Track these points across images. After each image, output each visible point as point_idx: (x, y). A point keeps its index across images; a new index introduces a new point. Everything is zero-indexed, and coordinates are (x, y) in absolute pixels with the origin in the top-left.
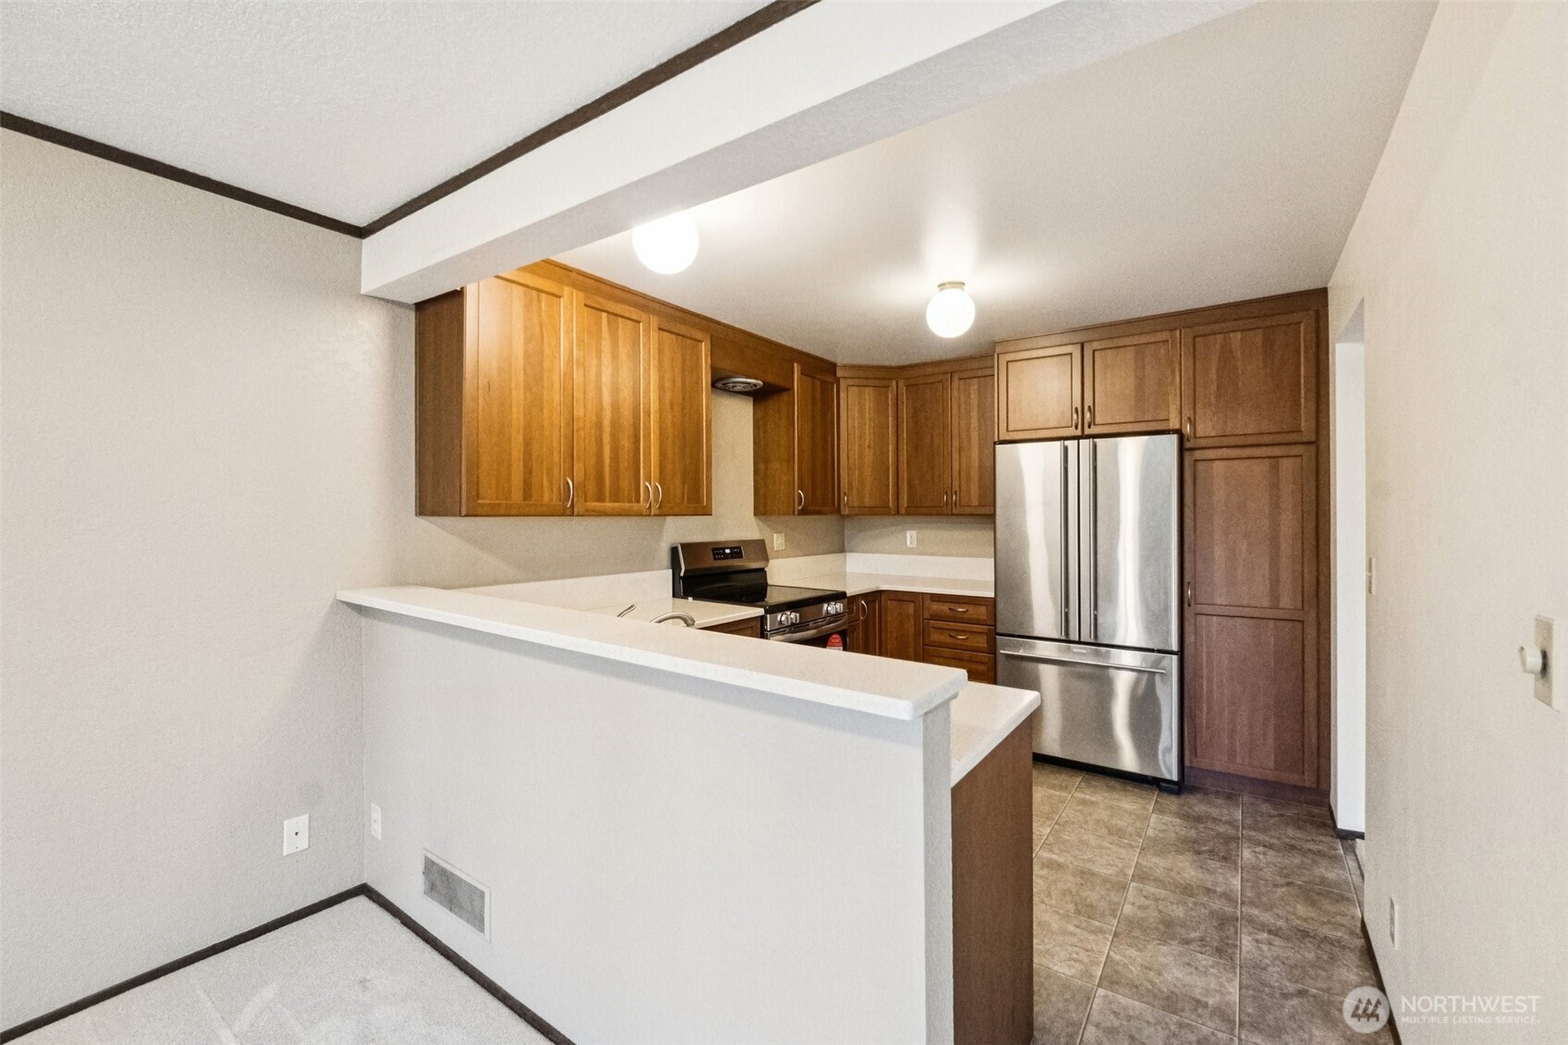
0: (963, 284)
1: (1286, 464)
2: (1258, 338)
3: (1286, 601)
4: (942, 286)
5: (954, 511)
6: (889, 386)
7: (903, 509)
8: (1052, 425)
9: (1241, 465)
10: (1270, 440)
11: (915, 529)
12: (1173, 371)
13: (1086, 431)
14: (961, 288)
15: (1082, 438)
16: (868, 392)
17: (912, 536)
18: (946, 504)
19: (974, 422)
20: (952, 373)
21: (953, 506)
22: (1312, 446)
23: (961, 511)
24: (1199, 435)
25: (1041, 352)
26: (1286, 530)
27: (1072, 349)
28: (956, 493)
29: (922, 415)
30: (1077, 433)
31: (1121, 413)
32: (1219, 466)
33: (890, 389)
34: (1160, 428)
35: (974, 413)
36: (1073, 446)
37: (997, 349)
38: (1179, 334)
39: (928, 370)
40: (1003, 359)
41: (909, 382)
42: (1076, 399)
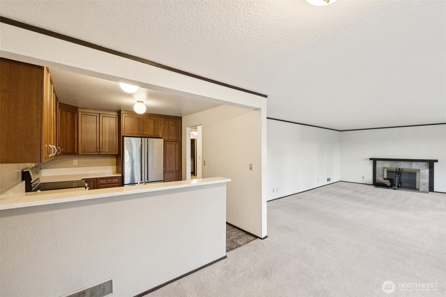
0: (143, 102)
1: (177, 145)
2: (173, 123)
3: (177, 169)
4: (138, 102)
5: (100, 153)
6: (76, 113)
7: (80, 153)
8: (136, 134)
9: (171, 145)
10: (175, 141)
11: (77, 159)
12: (160, 126)
13: (144, 136)
14: (143, 103)
15: (145, 137)
16: (69, 114)
17: (75, 161)
18: (98, 151)
19: (107, 129)
20: (100, 114)
21: (100, 152)
22: (180, 143)
23: (102, 153)
24: (165, 139)
25: (133, 116)
26: (177, 156)
27: (141, 117)
28: (101, 148)
29: (88, 124)
30: (142, 136)
31: (151, 133)
32: (168, 145)
33: (76, 114)
34: (159, 137)
35: (107, 127)
36: (143, 139)
37: (122, 112)
38: (162, 119)
39: (91, 111)
40: (124, 115)
41: (83, 113)
42: (142, 128)
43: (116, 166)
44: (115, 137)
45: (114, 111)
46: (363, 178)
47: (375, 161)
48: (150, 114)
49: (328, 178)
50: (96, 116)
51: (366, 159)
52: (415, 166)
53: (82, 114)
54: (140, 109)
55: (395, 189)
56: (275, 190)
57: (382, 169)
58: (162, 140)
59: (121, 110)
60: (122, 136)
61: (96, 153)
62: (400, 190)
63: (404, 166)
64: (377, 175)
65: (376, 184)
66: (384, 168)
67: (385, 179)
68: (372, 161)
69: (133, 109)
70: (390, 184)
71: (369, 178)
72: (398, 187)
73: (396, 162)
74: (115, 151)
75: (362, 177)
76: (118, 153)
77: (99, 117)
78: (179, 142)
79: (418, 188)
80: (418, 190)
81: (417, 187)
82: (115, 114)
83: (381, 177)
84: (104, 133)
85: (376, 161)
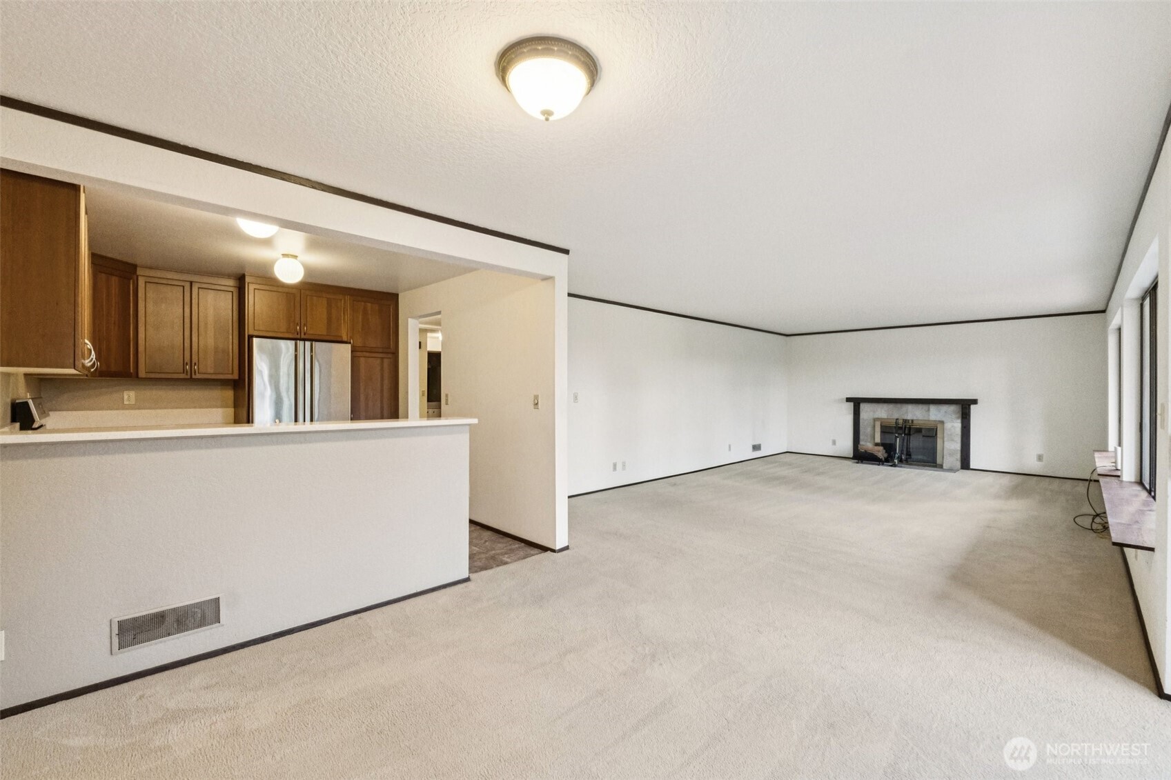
0: (297, 257)
1: (386, 360)
2: (377, 307)
4: (285, 255)
5: (194, 377)
6: (129, 279)
7: (142, 374)
8: (281, 330)
9: (370, 360)
10: (381, 350)
11: (133, 390)
12: (344, 314)
13: (303, 336)
14: (296, 259)
15: (304, 340)
16: (114, 281)
17: (129, 396)
18: (187, 371)
19: (211, 319)
20: (191, 283)
21: (193, 373)
22: (394, 354)
23: (198, 376)
24: (355, 345)
25: (275, 289)
26: (386, 387)
27: (294, 291)
28: (195, 364)
29: (163, 306)
30: (299, 336)
31: (322, 330)
32: (362, 360)
33: (131, 281)
34: (340, 340)
35: (211, 312)
36: (301, 344)
37: (247, 279)
38: (348, 298)
39: (169, 275)
40: (252, 287)
41: (149, 280)
42: (297, 320)
43: (233, 409)
44: (231, 337)
45: (229, 276)
46: (834, 442)
47: (857, 403)
48: (315, 284)
49: (755, 444)
50: (183, 287)
51: (840, 401)
52: (935, 414)
53: (146, 282)
54: (290, 273)
55: (894, 465)
56: (619, 467)
57: (872, 422)
58: (349, 347)
59: (246, 274)
60: (249, 336)
61: (182, 376)
62: (904, 467)
63: (915, 414)
64: (862, 437)
65: (860, 456)
66: (875, 420)
67: (877, 445)
68: (851, 405)
69: (273, 273)
70: (886, 455)
71: (845, 445)
72: (901, 461)
73: (899, 405)
74: (231, 372)
75: (831, 441)
76: (239, 377)
77: (189, 289)
78: (391, 351)
79: (940, 463)
80: (941, 467)
81: (939, 461)
82: (231, 282)
83: (869, 440)
84: (202, 329)
85: (859, 404)
